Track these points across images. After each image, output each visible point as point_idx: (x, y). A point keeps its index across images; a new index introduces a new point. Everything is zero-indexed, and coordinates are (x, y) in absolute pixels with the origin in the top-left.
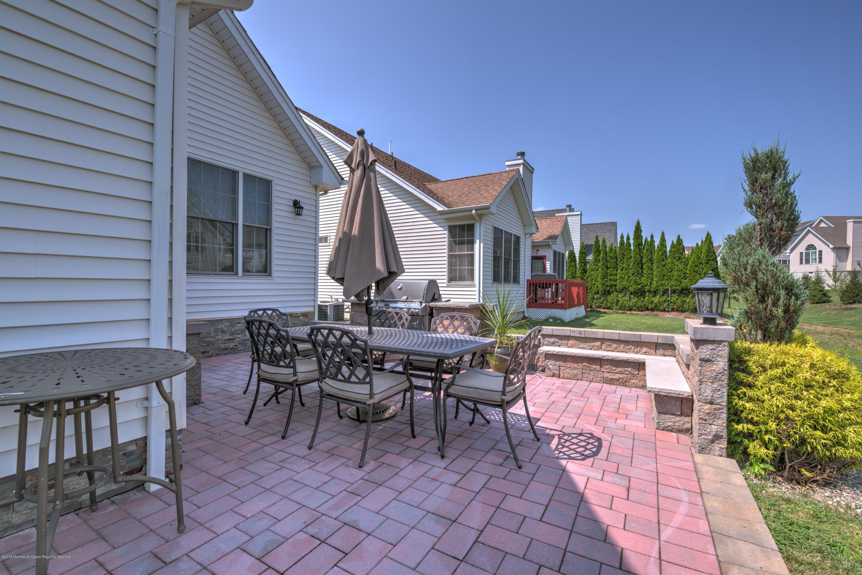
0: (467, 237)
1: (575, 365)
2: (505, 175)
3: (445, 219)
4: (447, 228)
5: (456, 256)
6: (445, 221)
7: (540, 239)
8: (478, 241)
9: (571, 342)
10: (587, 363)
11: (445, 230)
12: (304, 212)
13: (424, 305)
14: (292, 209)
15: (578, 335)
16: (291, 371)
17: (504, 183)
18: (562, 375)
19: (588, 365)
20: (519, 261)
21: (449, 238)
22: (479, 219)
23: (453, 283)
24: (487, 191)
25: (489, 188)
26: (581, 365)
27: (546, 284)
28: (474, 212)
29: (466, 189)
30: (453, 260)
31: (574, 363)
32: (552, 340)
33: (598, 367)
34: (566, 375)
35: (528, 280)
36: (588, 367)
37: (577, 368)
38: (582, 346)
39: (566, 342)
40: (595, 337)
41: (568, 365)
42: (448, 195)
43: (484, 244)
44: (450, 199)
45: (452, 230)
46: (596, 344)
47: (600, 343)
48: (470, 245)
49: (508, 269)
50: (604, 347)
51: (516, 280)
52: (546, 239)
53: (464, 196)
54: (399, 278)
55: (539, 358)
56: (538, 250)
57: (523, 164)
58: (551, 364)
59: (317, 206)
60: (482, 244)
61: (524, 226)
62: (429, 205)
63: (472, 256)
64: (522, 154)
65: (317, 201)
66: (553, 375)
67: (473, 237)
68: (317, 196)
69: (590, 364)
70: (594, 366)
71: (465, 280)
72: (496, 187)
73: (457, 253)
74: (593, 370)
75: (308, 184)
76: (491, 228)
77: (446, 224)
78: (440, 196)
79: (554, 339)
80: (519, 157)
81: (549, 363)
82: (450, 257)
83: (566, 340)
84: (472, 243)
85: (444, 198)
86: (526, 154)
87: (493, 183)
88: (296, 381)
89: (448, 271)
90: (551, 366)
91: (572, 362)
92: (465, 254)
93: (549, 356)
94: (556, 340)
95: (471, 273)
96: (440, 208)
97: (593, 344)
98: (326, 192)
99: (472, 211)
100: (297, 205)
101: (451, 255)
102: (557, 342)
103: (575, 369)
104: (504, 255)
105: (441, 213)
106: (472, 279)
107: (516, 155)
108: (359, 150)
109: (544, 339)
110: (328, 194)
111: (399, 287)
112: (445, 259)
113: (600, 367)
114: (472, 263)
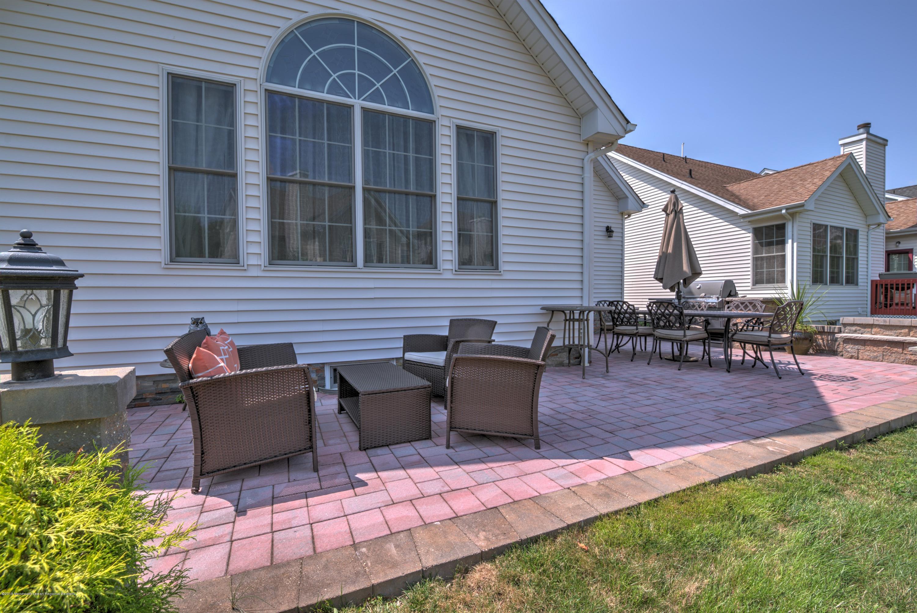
0: (776, 238)
1: (875, 349)
2: (831, 163)
3: (749, 222)
4: (751, 230)
5: (762, 258)
6: (749, 224)
7: (902, 228)
8: (790, 241)
9: (874, 330)
10: (888, 346)
11: (749, 233)
12: (614, 234)
13: (720, 299)
14: (605, 233)
15: (882, 324)
16: (635, 328)
17: (828, 174)
18: (860, 357)
19: (889, 348)
20: (857, 258)
21: (753, 241)
22: (791, 218)
23: (758, 286)
24: (803, 186)
25: (806, 183)
26: (881, 349)
27: (903, 284)
28: (784, 211)
29: (776, 186)
30: (759, 263)
31: (874, 346)
32: (854, 328)
33: (900, 350)
34: (865, 357)
35: (872, 281)
36: (889, 350)
37: (878, 351)
38: (887, 333)
39: (870, 330)
40: (901, 325)
41: (868, 348)
42: (753, 196)
43: (798, 243)
44: (756, 201)
45: (758, 233)
46: (903, 331)
47: (907, 330)
48: (780, 246)
49: (838, 267)
50: (911, 333)
51: (852, 280)
52: (912, 227)
53: (773, 195)
54: (698, 279)
55: (839, 344)
56: (899, 243)
57: (867, 139)
58: (849, 347)
59: (623, 228)
60: (795, 244)
61: (866, 216)
62: (728, 210)
63: (784, 257)
64: (866, 126)
65: (623, 224)
66: (852, 357)
67: (784, 236)
68: (623, 220)
69: (891, 347)
70: (896, 349)
71: (774, 283)
72: (815, 180)
73: (764, 255)
74: (895, 353)
75: (616, 213)
76: (809, 225)
77: (750, 227)
78: (743, 197)
79: (856, 327)
80: (861, 130)
81: (847, 347)
82: (755, 260)
83: (869, 328)
84: (782, 243)
85: (748, 199)
86: (872, 125)
87: (812, 175)
88: (638, 333)
89: (753, 274)
90: (849, 350)
91: (871, 346)
92: (774, 257)
93: (847, 341)
94: (858, 328)
95: (783, 273)
96: (741, 211)
97: (900, 331)
98: (629, 216)
99: (781, 210)
100: (609, 230)
101: (756, 257)
102: (859, 330)
103: (875, 351)
104: (830, 253)
105: (744, 216)
106: (783, 281)
107: (856, 128)
108: (672, 202)
109: (845, 327)
110: (631, 217)
111: (698, 287)
112: (749, 261)
113: (903, 350)
114: (783, 264)
